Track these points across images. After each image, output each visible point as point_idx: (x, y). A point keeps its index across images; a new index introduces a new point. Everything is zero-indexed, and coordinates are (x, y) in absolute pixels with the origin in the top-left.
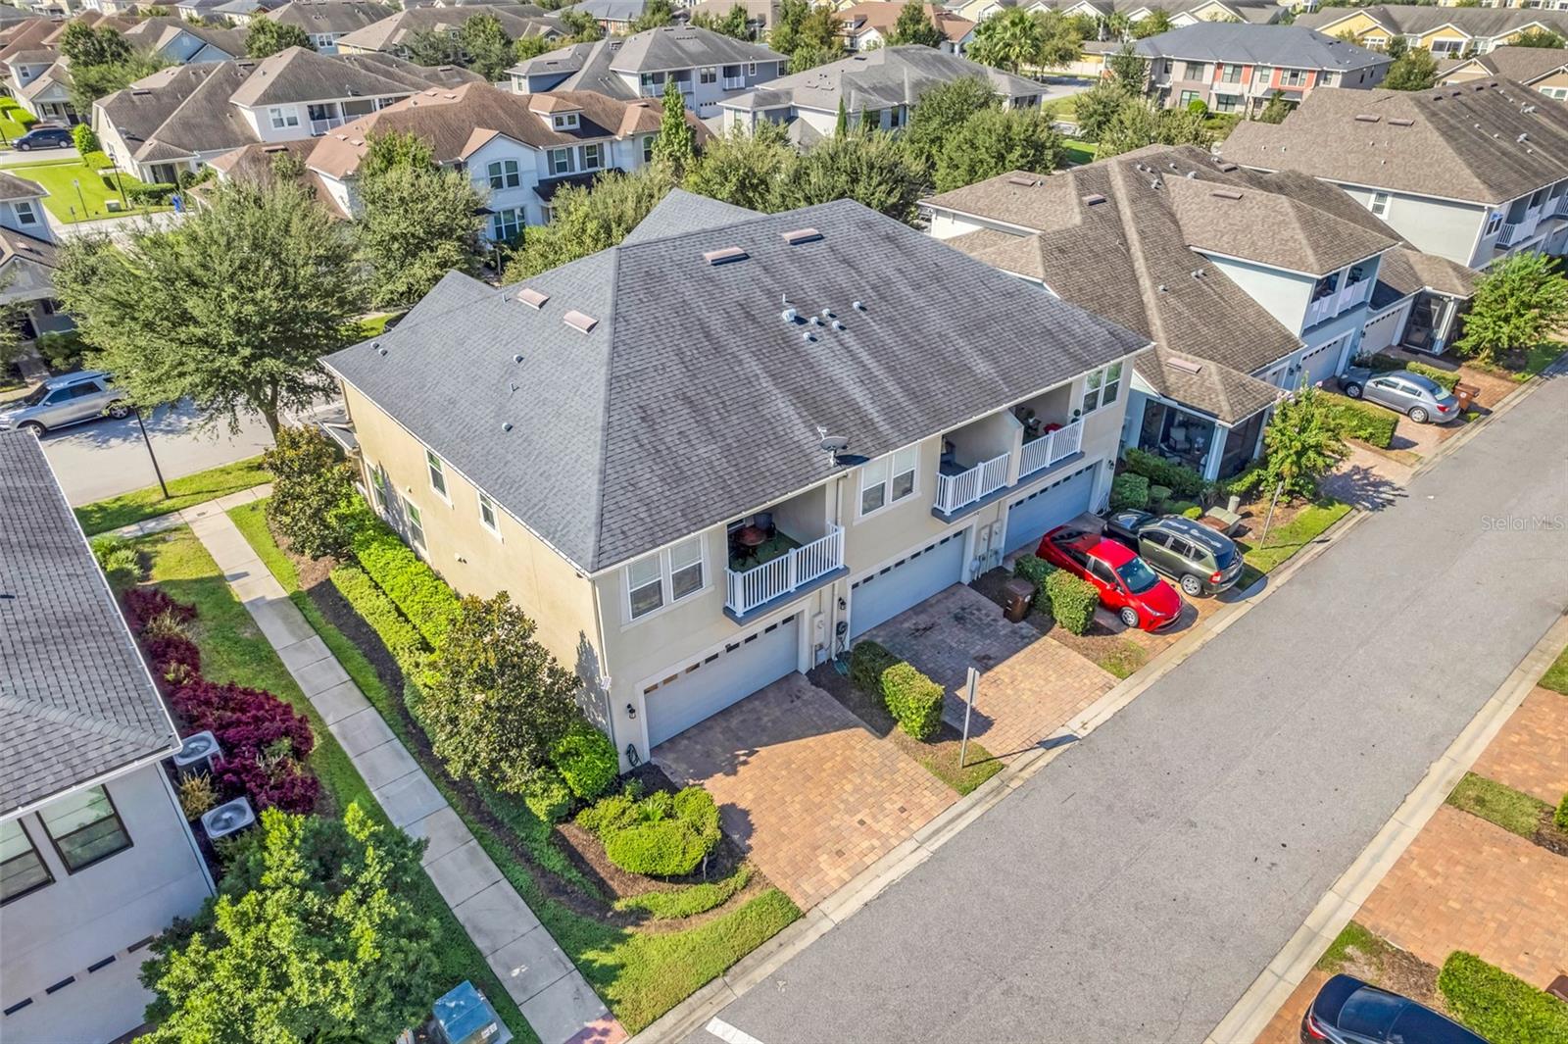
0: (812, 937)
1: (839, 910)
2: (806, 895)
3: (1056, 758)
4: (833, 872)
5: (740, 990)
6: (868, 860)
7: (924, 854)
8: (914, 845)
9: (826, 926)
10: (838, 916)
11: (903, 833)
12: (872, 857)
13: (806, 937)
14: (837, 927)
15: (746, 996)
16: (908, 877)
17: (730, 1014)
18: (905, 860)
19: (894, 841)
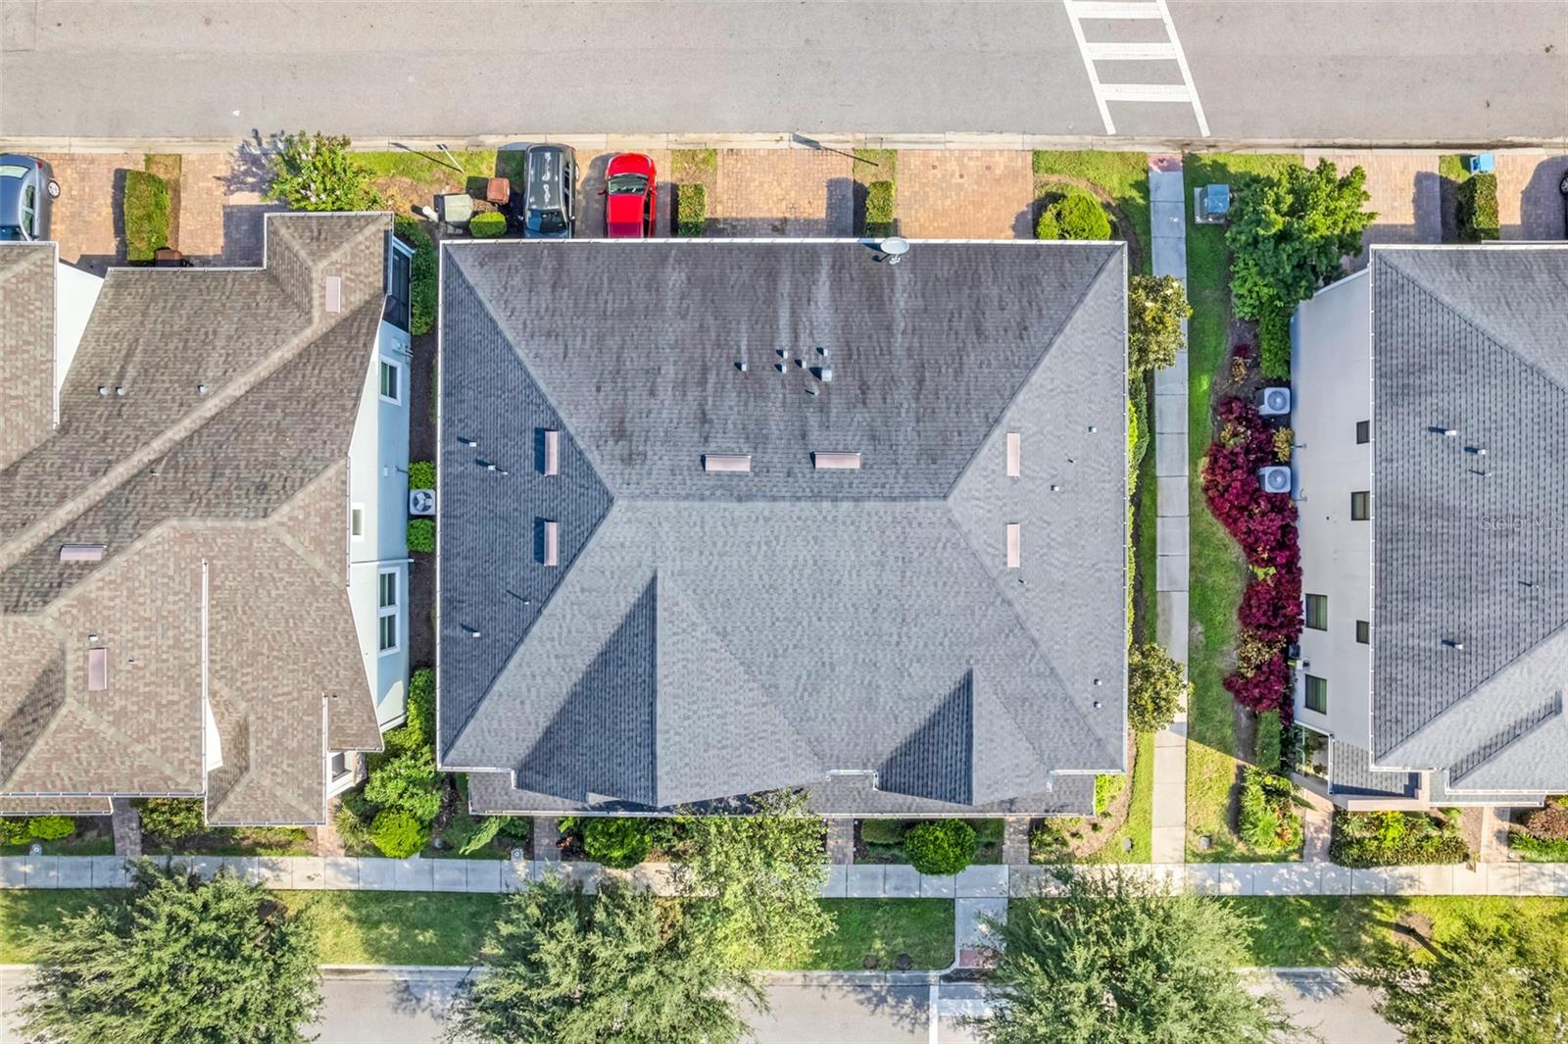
0: (1039, 138)
1: (1016, 141)
2: (1024, 159)
3: (822, 132)
4: (1000, 163)
5: (1089, 138)
6: (979, 154)
7: (949, 136)
8: (948, 145)
9: (1028, 138)
10: (1018, 138)
11: (947, 154)
12: (975, 154)
13: (1040, 141)
14: (1024, 133)
15: (1087, 134)
16: (968, 130)
17: (1101, 131)
18: (959, 140)
19: (957, 153)
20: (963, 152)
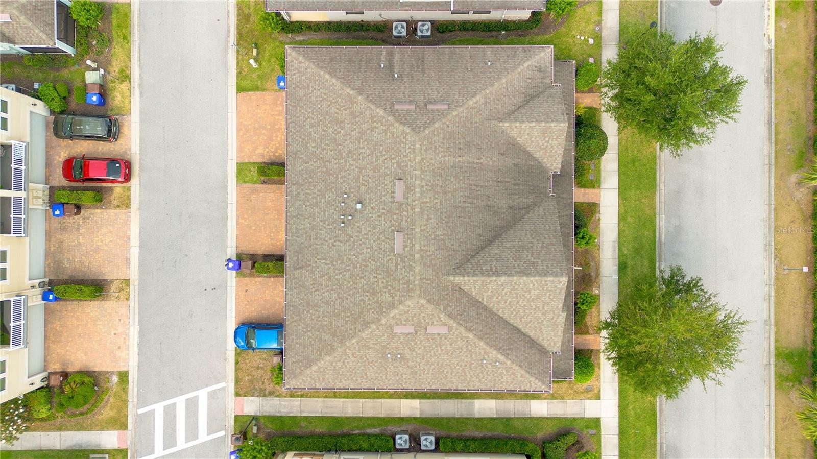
0: (135, 374)
2: (124, 366)
4: (122, 354)
6: (127, 343)
8: (132, 327)
9: (136, 368)
10: (135, 363)
11: (126, 326)
12: (127, 340)
15: (137, 400)
17: (139, 406)
19: (127, 332)
20: (128, 335)
